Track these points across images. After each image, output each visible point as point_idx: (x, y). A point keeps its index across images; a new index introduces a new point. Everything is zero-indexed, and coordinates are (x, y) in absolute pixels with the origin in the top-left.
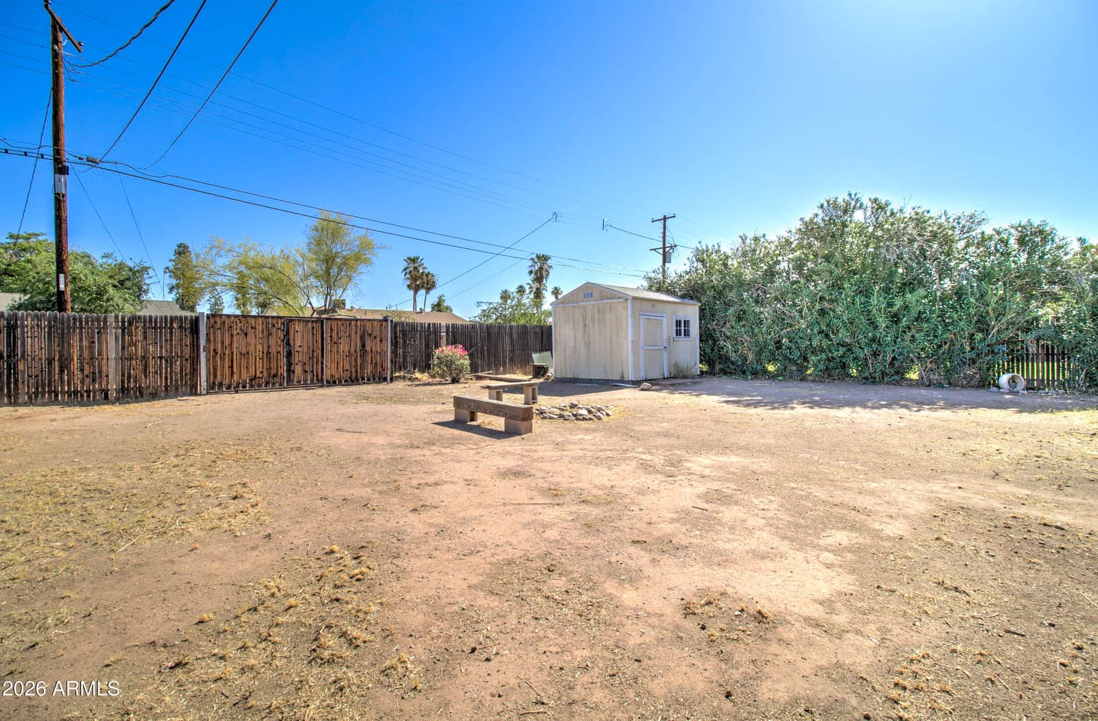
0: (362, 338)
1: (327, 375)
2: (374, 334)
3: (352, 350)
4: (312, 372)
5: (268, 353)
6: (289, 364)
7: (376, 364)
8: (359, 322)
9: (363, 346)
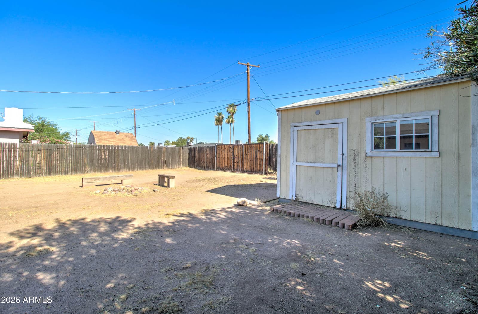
0: (256, 152)
1: (244, 168)
2: (260, 151)
3: (252, 158)
4: (240, 166)
5: (229, 158)
6: (234, 162)
7: (261, 165)
8: (255, 145)
9: (256, 156)
